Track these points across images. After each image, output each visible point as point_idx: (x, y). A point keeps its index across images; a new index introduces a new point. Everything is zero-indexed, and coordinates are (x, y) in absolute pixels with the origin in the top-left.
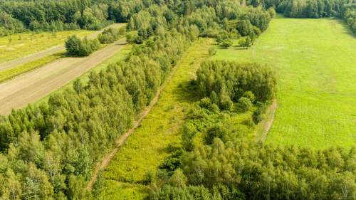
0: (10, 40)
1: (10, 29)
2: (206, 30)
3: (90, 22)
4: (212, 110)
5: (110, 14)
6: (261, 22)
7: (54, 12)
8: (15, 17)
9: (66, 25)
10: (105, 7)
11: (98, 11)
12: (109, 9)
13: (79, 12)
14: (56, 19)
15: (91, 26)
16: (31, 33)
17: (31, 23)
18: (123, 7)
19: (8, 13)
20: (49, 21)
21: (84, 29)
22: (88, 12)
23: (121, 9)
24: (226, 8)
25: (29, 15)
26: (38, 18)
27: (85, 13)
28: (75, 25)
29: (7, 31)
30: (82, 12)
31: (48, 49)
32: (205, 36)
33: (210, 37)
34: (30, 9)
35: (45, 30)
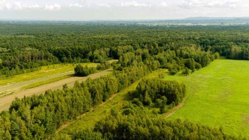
0: (48, 68)
1: (50, 61)
2: (165, 64)
3: (97, 58)
4: (138, 105)
5: (110, 54)
6: (202, 60)
7: (76, 52)
8: (54, 55)
9: (82, 60)
10: (108, 49)
11: (103, 52)
12: (110, 51)
13: (91, 52)
14: (77, 56)
15: (97, 60)
16: (61, 64)
17: (63, 58)
18: (119, 50)
19: (50, 52)
20: (72, 57)
21: (93, 62)
22: (96, 53)
23: (117, 51)
24: (183, 51)
25: (62, 54)
26: (67, 56)
27: (95, 53)
28: (88, 60)
29: (48, 62)
30: (93, 53)
31: (66, 72)
32: (163, 68)
33: (167, 68)
34: (63, 50)
35: (70, 62)
